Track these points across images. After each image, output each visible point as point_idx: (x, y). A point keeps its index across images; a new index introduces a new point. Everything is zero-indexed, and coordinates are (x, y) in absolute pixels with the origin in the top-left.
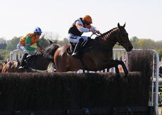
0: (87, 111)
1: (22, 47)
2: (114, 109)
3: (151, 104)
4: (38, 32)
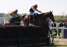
0: (26, 39)
1: (10, 16)
2: (36, 38)
3: (48, 37)
4: (17, 11)
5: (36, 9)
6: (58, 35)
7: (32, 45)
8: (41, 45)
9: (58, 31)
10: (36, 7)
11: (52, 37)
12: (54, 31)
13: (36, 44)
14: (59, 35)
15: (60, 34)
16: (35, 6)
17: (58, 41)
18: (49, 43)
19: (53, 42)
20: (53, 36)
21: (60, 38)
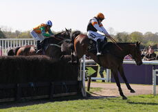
3: (79, 79)
4: (49, 25)
5: (101, 26)
6: (99, 75)
7: (47, 96)
8: (65, 96)
9: (99, 68)
10: (100, 18)
11: (87, 80)
12: (92, 67)
13: (54, 96)
14: (102, 76)
15: (104, 73)
16: (99, 16)
17: (100, 88)
18: (81, 93)
19: (88, 90)
20: (90, 77)
21: (103, 81)
